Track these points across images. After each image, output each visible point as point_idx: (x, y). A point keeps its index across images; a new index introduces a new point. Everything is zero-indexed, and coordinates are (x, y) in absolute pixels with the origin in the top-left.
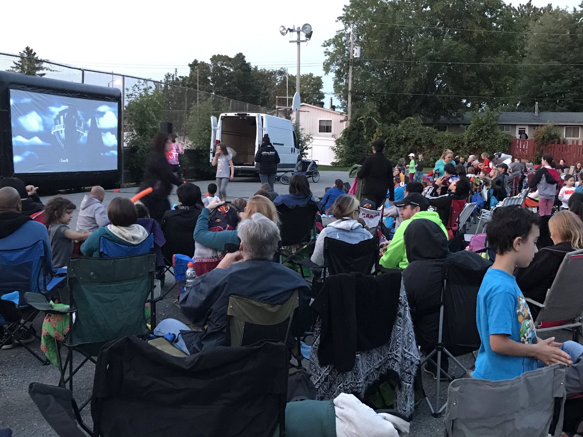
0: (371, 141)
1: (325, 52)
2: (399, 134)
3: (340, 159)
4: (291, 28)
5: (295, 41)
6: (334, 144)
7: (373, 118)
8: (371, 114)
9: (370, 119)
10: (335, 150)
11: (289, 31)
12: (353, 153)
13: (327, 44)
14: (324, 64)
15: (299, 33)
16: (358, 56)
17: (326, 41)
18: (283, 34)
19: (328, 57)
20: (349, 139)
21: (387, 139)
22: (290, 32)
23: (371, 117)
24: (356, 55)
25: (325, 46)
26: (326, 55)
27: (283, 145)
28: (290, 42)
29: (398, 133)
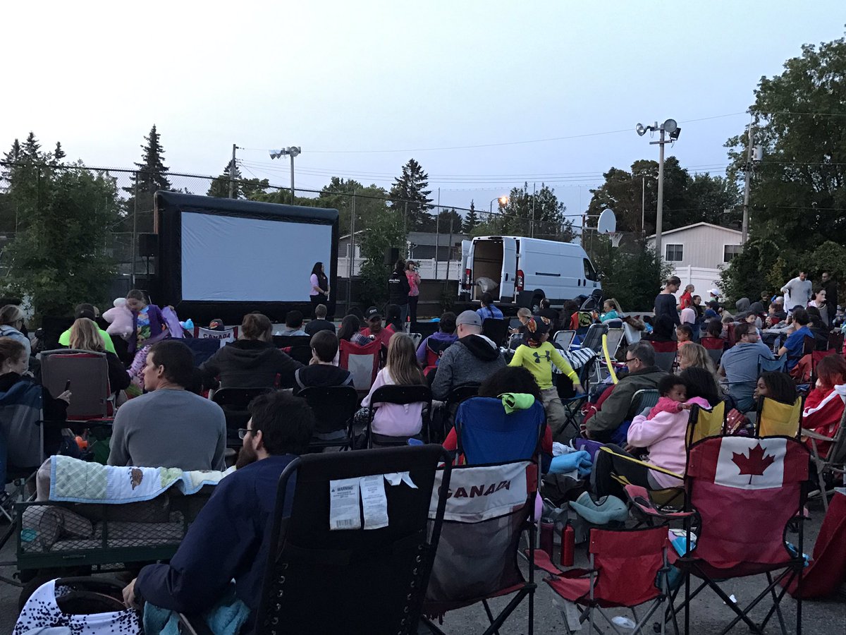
0: (769, 274)
1: (730, 154)
2: (811, 265)
3: (727, 299)
4: (653, 125)
5: (658, 143)
6: (719, 278)
7: (773, 243)
8: (773, 237)
9: (768, 243)
10: (721, 285)
11: (649, 129)
12: (745, 289)
13: (732, 143)
14: (727, 170)
15: (662, 131)
16: (758, 158)
17: (730, 140)
18: (640, 134)
19: (732, 161)
20: (740, 270)
21: (793, 271)
22: (651, 130)
23: (771, 242)
24: (756, 157)
25: (727, 145)
26: (729, 158)
27: (559, 275)
28: (651, 143)
29: (809, 263)
